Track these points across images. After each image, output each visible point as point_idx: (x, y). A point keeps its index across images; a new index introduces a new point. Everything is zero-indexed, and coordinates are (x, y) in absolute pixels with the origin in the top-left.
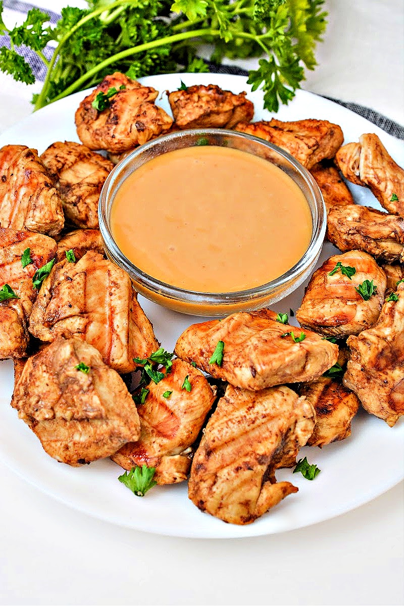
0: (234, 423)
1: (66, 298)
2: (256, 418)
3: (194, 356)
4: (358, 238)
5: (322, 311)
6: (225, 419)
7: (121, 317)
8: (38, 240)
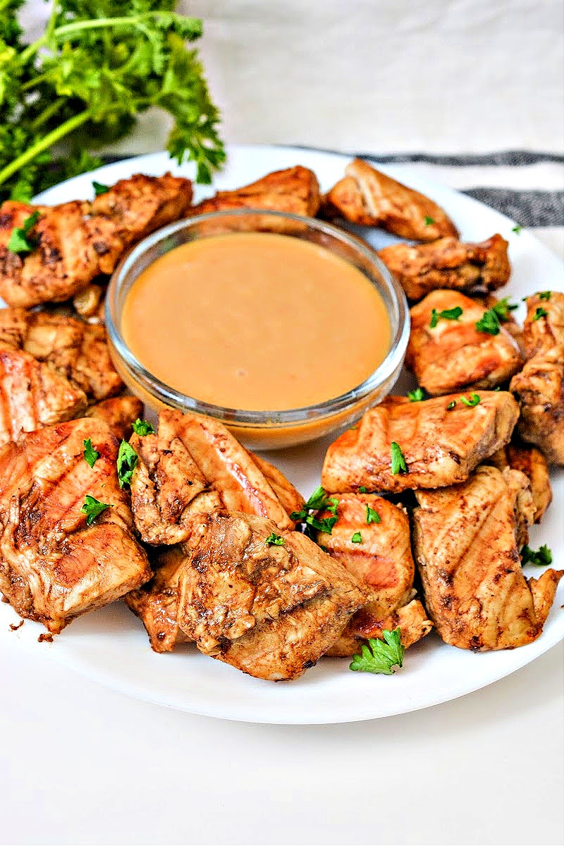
0: (458, 531)
1: (180, 478)
2: (478, 514)
3: (358, 480)
4: (435, 276)
5: (459, 368)
6: (443, 532)
7: (252, 470)
8: (86, 426)
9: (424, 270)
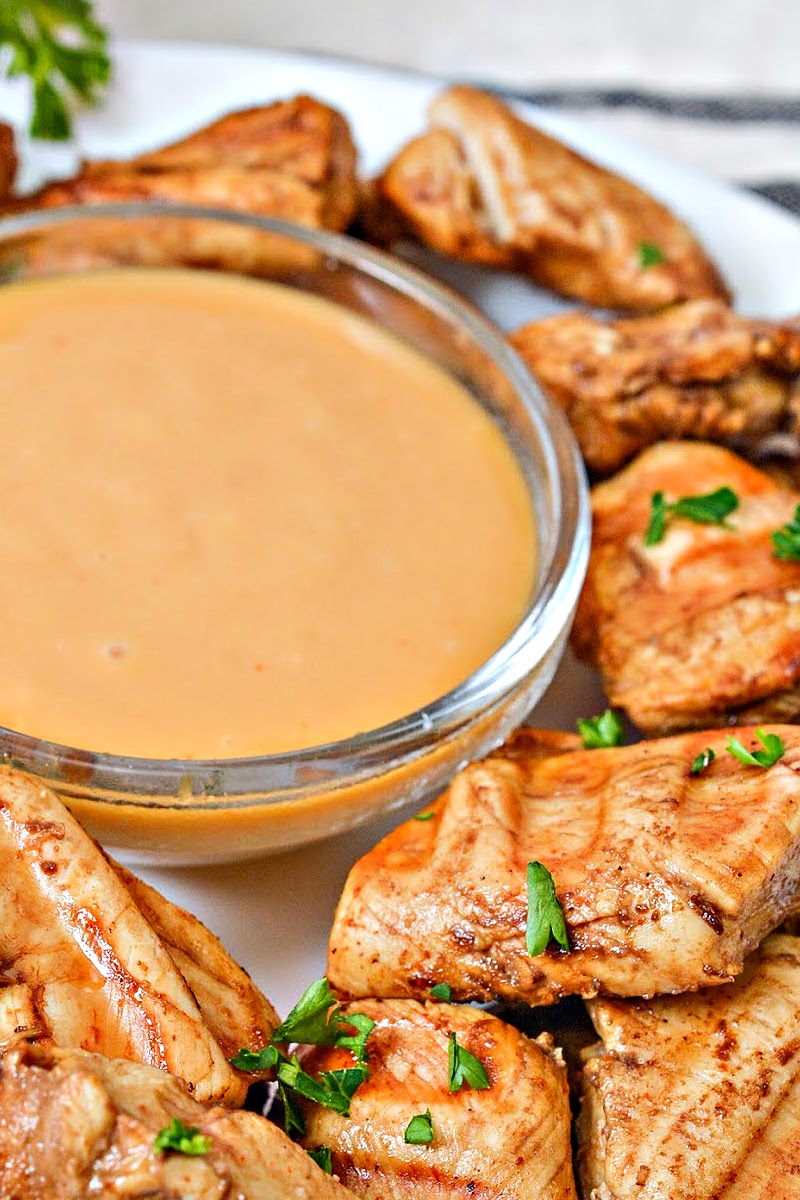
0: (707, 1121)
2: (765, 1073)
3: (429, 965)
4: (664, 401)
5: (722, 658)
6: (664, 1123)
7: (132, 929)
9: (634, 386)
